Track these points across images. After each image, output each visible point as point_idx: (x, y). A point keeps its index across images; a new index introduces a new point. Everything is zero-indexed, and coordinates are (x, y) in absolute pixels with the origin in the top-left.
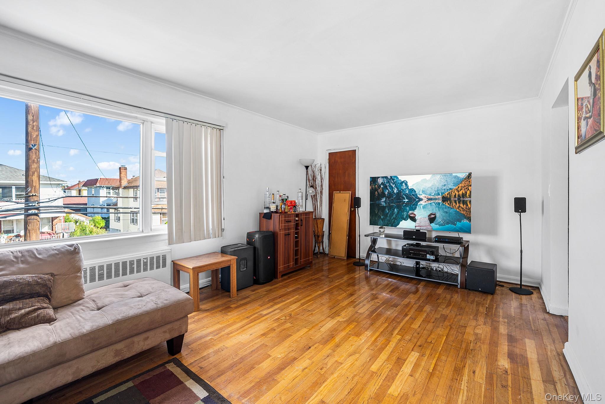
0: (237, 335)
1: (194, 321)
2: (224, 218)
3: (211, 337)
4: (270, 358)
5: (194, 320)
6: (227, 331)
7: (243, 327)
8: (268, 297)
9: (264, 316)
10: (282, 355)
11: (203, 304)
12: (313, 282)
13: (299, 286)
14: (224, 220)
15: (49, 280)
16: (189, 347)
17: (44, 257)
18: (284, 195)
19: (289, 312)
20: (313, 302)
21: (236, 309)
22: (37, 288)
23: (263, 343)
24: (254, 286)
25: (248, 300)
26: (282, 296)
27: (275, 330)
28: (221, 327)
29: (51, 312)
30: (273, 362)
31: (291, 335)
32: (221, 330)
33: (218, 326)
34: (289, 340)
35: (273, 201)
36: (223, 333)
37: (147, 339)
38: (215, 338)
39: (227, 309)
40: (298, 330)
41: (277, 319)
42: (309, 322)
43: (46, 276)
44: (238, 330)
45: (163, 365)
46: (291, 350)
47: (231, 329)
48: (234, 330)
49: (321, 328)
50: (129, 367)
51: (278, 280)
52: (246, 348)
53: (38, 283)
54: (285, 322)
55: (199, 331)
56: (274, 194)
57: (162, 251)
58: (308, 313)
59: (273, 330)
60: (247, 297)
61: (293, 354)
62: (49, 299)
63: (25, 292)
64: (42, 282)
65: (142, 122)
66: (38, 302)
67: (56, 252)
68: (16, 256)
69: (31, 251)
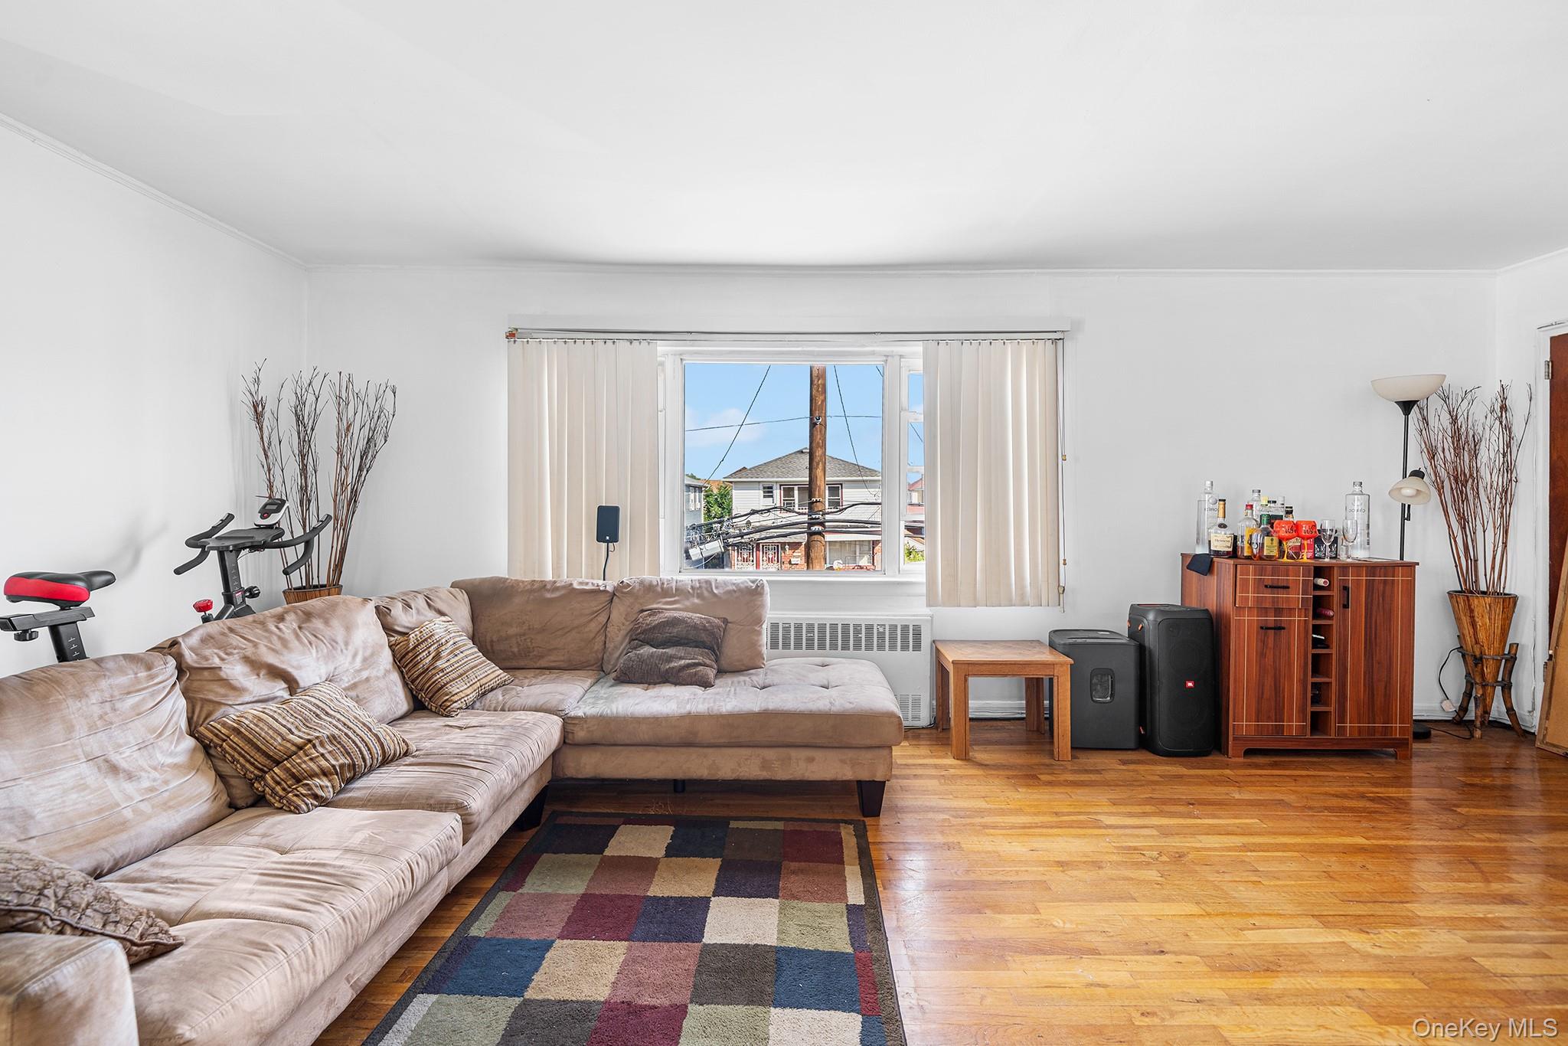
0: (1001, 837)
1: (943, 776)
2: (1065, 560)
3: (947, 817)
4: (1032, 915)
5: (942, 774)
6: (988, 820)
7: (1029, 828)
8: (1154, 790)
9: (1100, 828)
10: (1068, 925)
11: (986, 751)
12: (1361, 804)
13: (1291, 798)
14: (1065, 564)
15: (718, 627)
16: (899, 815)
17: (720, 593)
18: (1269, 502)
19: (1182, 847)
20: (1296, 854)
21: (1046, 785)
22: (703, 635)
23: (1044, 878)
24: (1137, 752)
25: (1093, 777)
26: (1200, 804)
27: (1100, 868)
28: (984, 807)
29: (711, 673)
30: (1031, 927)
31: (1134, 899)
32: (980, 812)
33: (981, 804)
34: (1116, 906)
35: (1220, 520)
36: (978, 820)
37: (811, 760)
38: (954, 821)
39: (1029, 777)
40: (1167, 899)
41: (1129, 848)
42: (1225, 898)
43: (716, 621)
44: (1011, 828)
45: (837, 822)
46: (1100, 929)
47: (1001, 820)
48: (1003, 825)
49: (1252, 929)
50: (797, 802)
51: (1228, 759)
52: (999, 869)
53: (705, 629)
54: (1148, 864)
55: (937, 797)
56: (1224, 500)
57: (914, 616)
58: (1245, 874)
59: (1097, 865)
60: (1097, 770)
61: (1100, 939)
62: (716, 655)
63: (690, 637)
64: (709, 628)
65: (885, 358)
66: (702, 655)
67: (734, 588)
68: (692, 588)
69: (708, 582)
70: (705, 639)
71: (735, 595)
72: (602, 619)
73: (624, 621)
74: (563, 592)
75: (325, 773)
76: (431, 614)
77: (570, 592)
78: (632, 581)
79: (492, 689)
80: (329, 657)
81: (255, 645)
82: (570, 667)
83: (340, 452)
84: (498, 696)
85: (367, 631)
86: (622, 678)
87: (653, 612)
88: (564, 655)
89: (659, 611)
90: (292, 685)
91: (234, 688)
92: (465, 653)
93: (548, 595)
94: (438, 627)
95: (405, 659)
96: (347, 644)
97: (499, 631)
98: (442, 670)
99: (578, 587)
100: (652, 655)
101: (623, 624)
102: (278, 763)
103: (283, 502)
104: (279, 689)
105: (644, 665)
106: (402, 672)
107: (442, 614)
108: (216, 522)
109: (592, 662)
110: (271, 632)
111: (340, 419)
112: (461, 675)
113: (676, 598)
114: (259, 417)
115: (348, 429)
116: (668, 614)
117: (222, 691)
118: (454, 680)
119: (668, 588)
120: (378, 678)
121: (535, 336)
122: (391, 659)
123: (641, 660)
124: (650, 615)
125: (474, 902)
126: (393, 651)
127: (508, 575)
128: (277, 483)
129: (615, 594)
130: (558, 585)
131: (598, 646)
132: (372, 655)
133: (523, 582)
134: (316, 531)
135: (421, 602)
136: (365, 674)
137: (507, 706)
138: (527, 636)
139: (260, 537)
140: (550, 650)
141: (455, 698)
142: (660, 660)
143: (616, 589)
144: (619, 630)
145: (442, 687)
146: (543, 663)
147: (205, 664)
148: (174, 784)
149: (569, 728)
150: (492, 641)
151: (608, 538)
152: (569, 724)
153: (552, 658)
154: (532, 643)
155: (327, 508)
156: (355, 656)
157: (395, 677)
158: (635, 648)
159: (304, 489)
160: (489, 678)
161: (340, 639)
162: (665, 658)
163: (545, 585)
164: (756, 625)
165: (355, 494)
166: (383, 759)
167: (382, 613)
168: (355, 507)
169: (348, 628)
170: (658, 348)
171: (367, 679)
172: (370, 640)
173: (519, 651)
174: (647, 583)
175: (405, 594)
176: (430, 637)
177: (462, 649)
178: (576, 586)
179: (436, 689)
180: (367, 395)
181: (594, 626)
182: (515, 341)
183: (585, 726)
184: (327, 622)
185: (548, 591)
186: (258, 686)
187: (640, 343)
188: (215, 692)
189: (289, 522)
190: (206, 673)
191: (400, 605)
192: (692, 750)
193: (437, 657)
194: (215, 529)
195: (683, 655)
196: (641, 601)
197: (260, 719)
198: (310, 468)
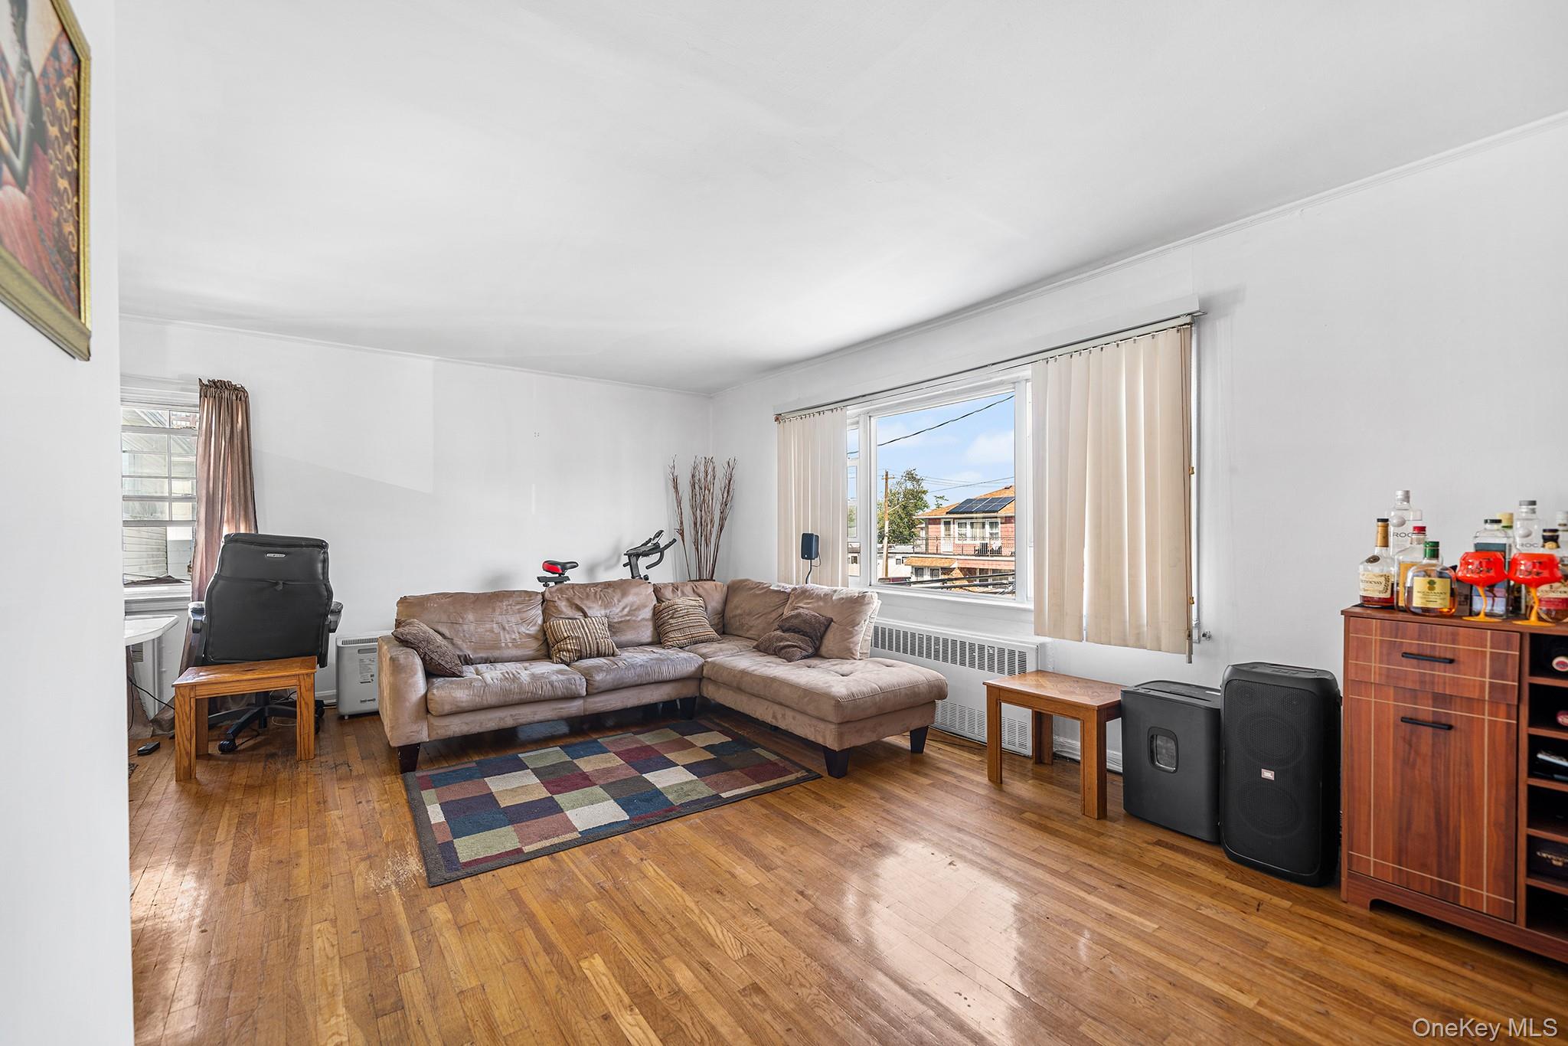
15: (824, 624)
43: (824, 619)
57: (1022, 642)
62: (815, 643)
63: (805, 628)
64: (817, 623)
65: (1012, 386)
66: (804, 642)
68: (825, 594)
71: (842, 602)
77: (766, 591)
78: (800, 586)
81: (576, 594)
85: (637, 598)
87: (796, 608)
88: (757, 631)
89: (799, 608)
90: (585, 615)
91: (559, 611)
93: (757, 592)
95: (657, 616)
96: (619, 601)
97: (733, 612)
98: (671, 624)
99: (774, 588)
100: (775, 636)
106: (655, 622)
110: (587, 591)
112: (680, 629)
113: (811, 601)
114: (676, 486)
116: (801, 610)
117: (554, 611)
118: (675, 630)
119: (813, 593)
121: (793, 415)
122: (650, 614)
126: (654, 610)
129: (790, 595)
132: (636, 609)
133: (753, 582)
135: (689, 588)
136: (627, 617)
138: (743, 616)
139: (643, 550)
140: (751, 627)
141: (670, 640)
142: (777, 640)
143: (791, 592)
145: (667, 633)
146: (748, 635)
148: (526, 641)
149: (704, 668)
150: (730, 617)
151: (808, 556)
152: (705, 665)
153: (752, 632)
154: (744, 621)
156: (624, 608)
157: (649, 623)
158: (774, 631)
160: (705, 637)
161: (616, 598)
162: (781, 639)
163: (760, 585)
166: (598, 653)
167: (657, 590)
169: (624, 594)
170: (849, 411)
171: (628, 621)
172: (637, 602)
173: (731, 624)
179: (664, 633)
181: (774, 615)
182: (780, 423)
184: (614, 590)
185: (758, 589)
187: (837, 410)
188: (550, 612)
191: (671, 588)
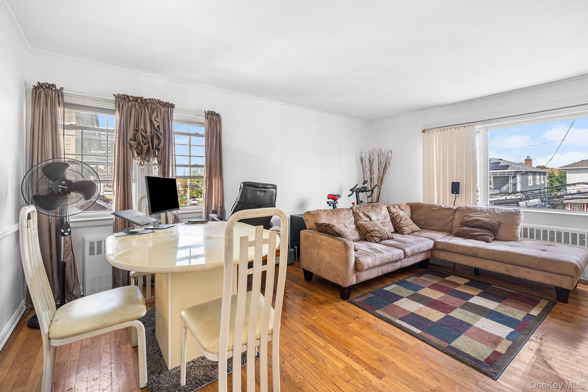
17: (498, 213)
29: (491, 239)
43: (496, 222)
45: (542, 298)
62: (494, 233)
63: (483, 226)
64: (492, 224)
66: (487, 232)
67: (505, 211)
68: (487, 210)
69: (494, 209)
70: (490, 227)
71: (505, 214)
72: (452, 217)
73: (459, 219)
74: (438, 208)
75: (377, 237)
76: (400, 210)
77: (441, 208)
78: (463, 206)
79: (415, 232)
80: (377, 215)
81: (364, 210)
82: (440, 230)
83: (379, 169)
84: (417, 233)
85: (385, 211)
86: (456, 235)
87: (469, 217)
88: (438, 227)
89: (472, 217)
90: (371, 220)
91: (361, 218)
92: (408, 221)
93: (434, 209)
94: (401, 213)
95: (393, 219)
96: (380, 213)
97: (418, 217)
98: (402, 224)
99: (443, 207)
100: (467, 230)
101: (459, 220)
102: (369, 233)
103: (367, 181)
104: (368, 220)
105: (464, 232)
106: (392, 223)
107: (402, 210)
108: (355, 186)
109: (448, 230)
110: (367, 208)
111: (379, 160)
112: (407, 226)
113: (479, 213)
114: (362, 161)
115: (380, 163)
116: (475, 218)
117: (359, 218)
118: (405, 226)
119: (477, 209)
120: (387, 222)
121: (431, 130)
122: (390, 219)
123: (463, 231)
124: (468, 217)
125: (408, 276)
126: (390, 217)
127: (423, 202)
128: (366, 177)
129: (456, 210)
130: (437, 206)
131: (450, 225)
132: (386, 217)
133: (426, 204)
134: (374, 188)
135: (397, 207)
136: (384, 221)
137: (419, 236)
138: (427, 220)
139: (363, 189)
140: (434, 224)
141: (405, 231)
142: (470, 231)
143: (457, 208)
144: (457, 221)
145: (402, 227)
146: (431, 228)
147: (357, 212)
148: (353, 232)
149: (436, 244)
150: (416, 220)
151: (455, 192)
152: (436, 243)
153: (434, 227)
154: (428, 221)
155: (376, 183)
156: (382, 216)
157: (391, 223)
158: (462, 227)
159: (371, 179)
160: (414, 228)
161: (379, 212)
162: (472, 231)
163: (433, 206)
164: (515, 225)
165: (382, 179)
166: (388, 238)
167: (388, 208)
168: (382, 183)
169: (381, 210)
170: (476, 127)
171: (385, 222)
172: (385, 213)
173: (424, 223)
174: (468, 207)
175: (394, 204)
176: (399, 215)
177: (407, 220)
178: (443, 206)
179: (400, 228)
180: (385, 153)
181: (448, 219)
182: (425, 133)
183: (441, 244)
184: (377, 208)
185: (434, 207)
186: (365, 218)
187: (468, 127)
188: (358, 218)
189: (368, 186)
190: (357, 214)
191: (392, 207)
192: (477, 259)
193: (401, 220)
194: (355, 187)
195: (479, 231)
196: (466, 213)
197: (366, 224)
198: (372, 173)
